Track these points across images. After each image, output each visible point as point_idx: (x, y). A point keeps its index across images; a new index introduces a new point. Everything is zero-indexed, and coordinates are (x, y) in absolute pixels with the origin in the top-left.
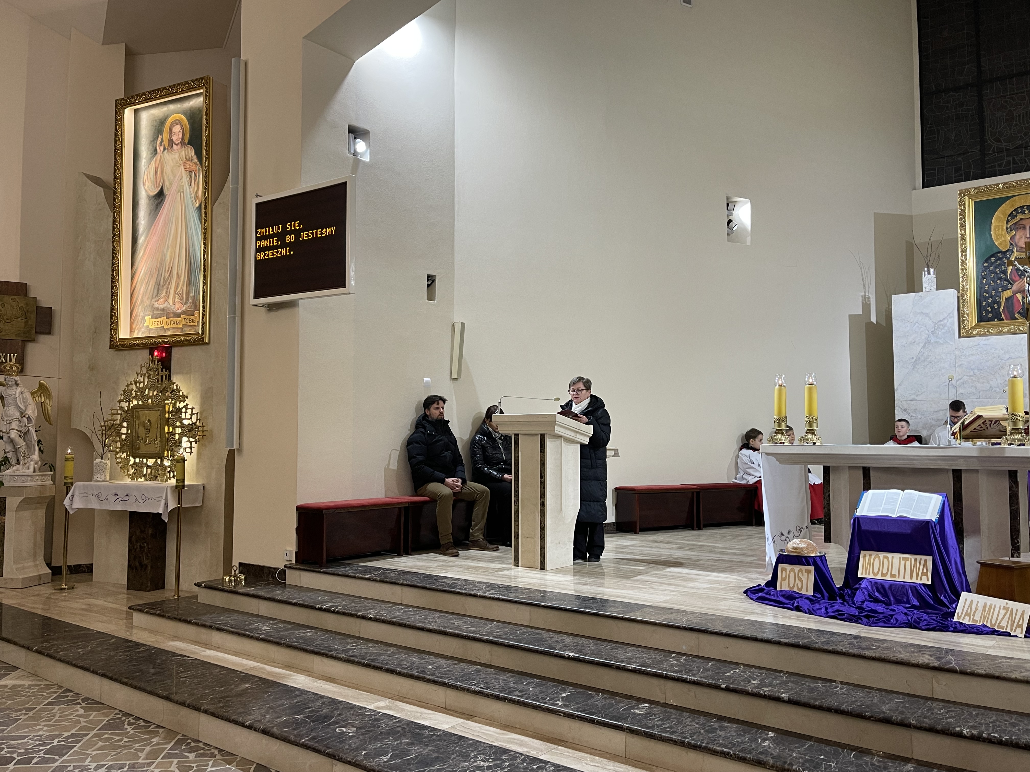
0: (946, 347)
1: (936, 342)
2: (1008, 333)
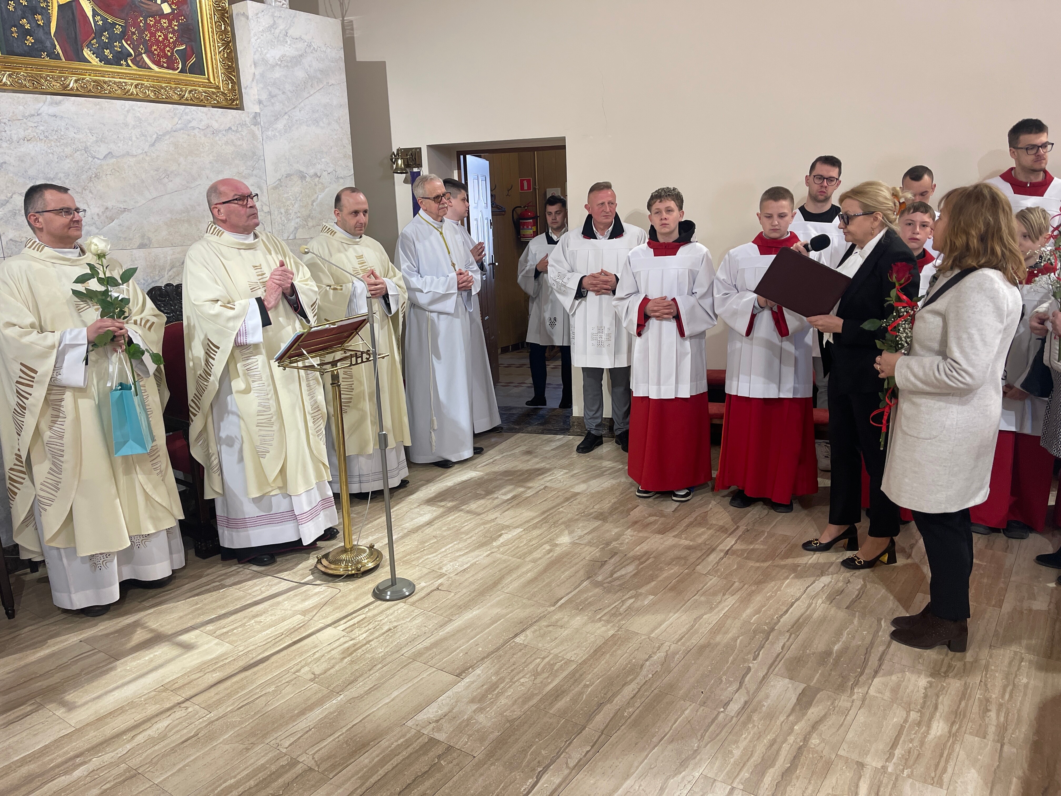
2: (82, 92)
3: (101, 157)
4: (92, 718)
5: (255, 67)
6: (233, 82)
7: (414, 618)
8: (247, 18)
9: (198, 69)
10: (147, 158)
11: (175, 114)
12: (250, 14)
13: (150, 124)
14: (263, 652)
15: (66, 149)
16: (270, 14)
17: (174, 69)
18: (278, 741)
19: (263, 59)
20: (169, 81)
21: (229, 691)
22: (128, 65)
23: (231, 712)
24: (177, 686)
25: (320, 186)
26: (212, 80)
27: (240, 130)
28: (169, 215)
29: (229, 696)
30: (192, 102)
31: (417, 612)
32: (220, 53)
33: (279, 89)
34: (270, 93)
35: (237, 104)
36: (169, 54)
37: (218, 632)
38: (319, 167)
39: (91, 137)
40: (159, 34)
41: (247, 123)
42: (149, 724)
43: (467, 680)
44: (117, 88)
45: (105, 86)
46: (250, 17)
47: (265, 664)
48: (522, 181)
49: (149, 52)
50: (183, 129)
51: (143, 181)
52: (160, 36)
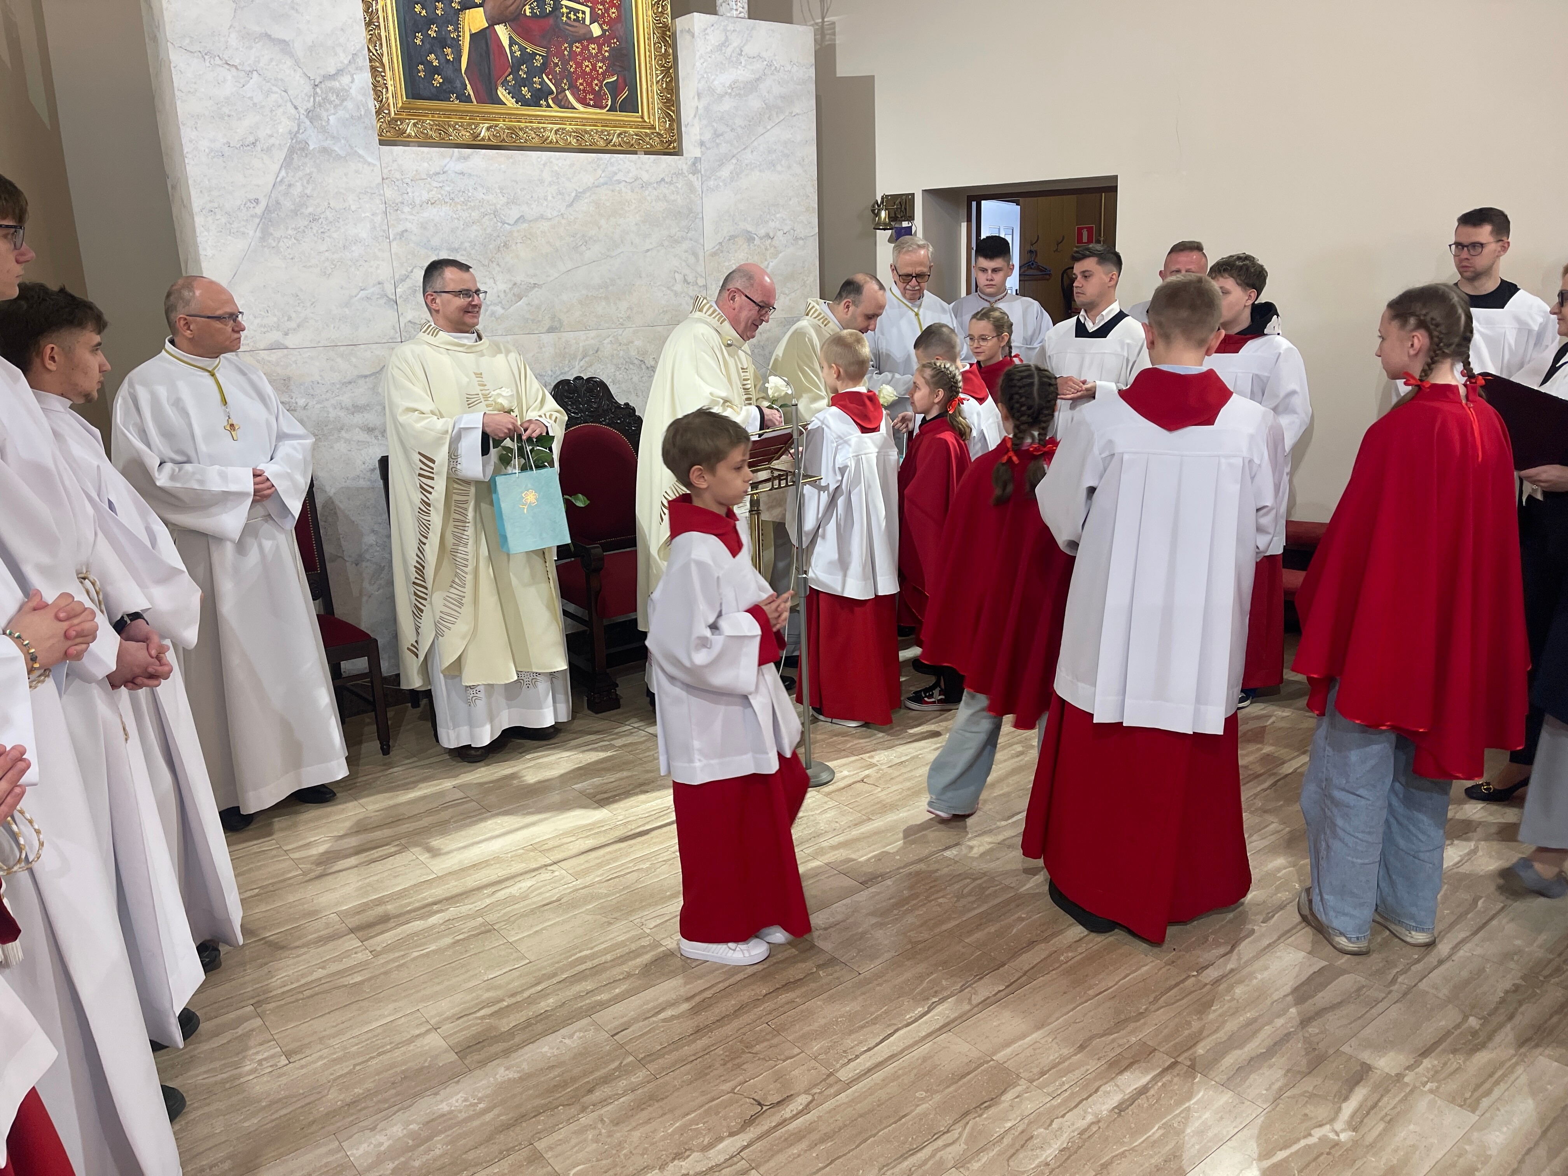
0: (357, 172)
1: (325, 150)
2: (494, 142)
3: (512, 222)
4: (456, 868)
5: (699, 99)
6: (671, 120)
7: (825, 811)
8: (693, 36)
9: (631, 105)
10: (564, 222)
11: (598, 166)
12: (697, 30)
13: (569, 179)
14: (644, 825)
15: (473, 214)
16: (722, 28)
17: (602, 108)
18: (643, 920)
19: (709, 87)
20: (595, 122)
21: (600, 861)
22: (549, 106)
23: (599, 882)
24: (546, 847)
25: (772, 250)
26: (646, 119)
27: (674, 181)
28: (584, 292)
29: (599, 866)
30: (620, 148)
31: (831, 804)
32: (657, 82)
33: (727, 125)
34: (715, 130)
35: (674, 148)
36: (597, 88)
37: (599, 797)
38: (772, 224)
39: (502, 198)
40: (587, 63)
41: (685, 171)
42: (511, 882)
43: (872, 890)
44: (534, 136)
45: (521, 133)
46: (696, 34)
47: (643, 838)
48: (1080, 231)
49: (573, 87)
50: (606, 183)
51: (557, 250)
52: (587, 66)
